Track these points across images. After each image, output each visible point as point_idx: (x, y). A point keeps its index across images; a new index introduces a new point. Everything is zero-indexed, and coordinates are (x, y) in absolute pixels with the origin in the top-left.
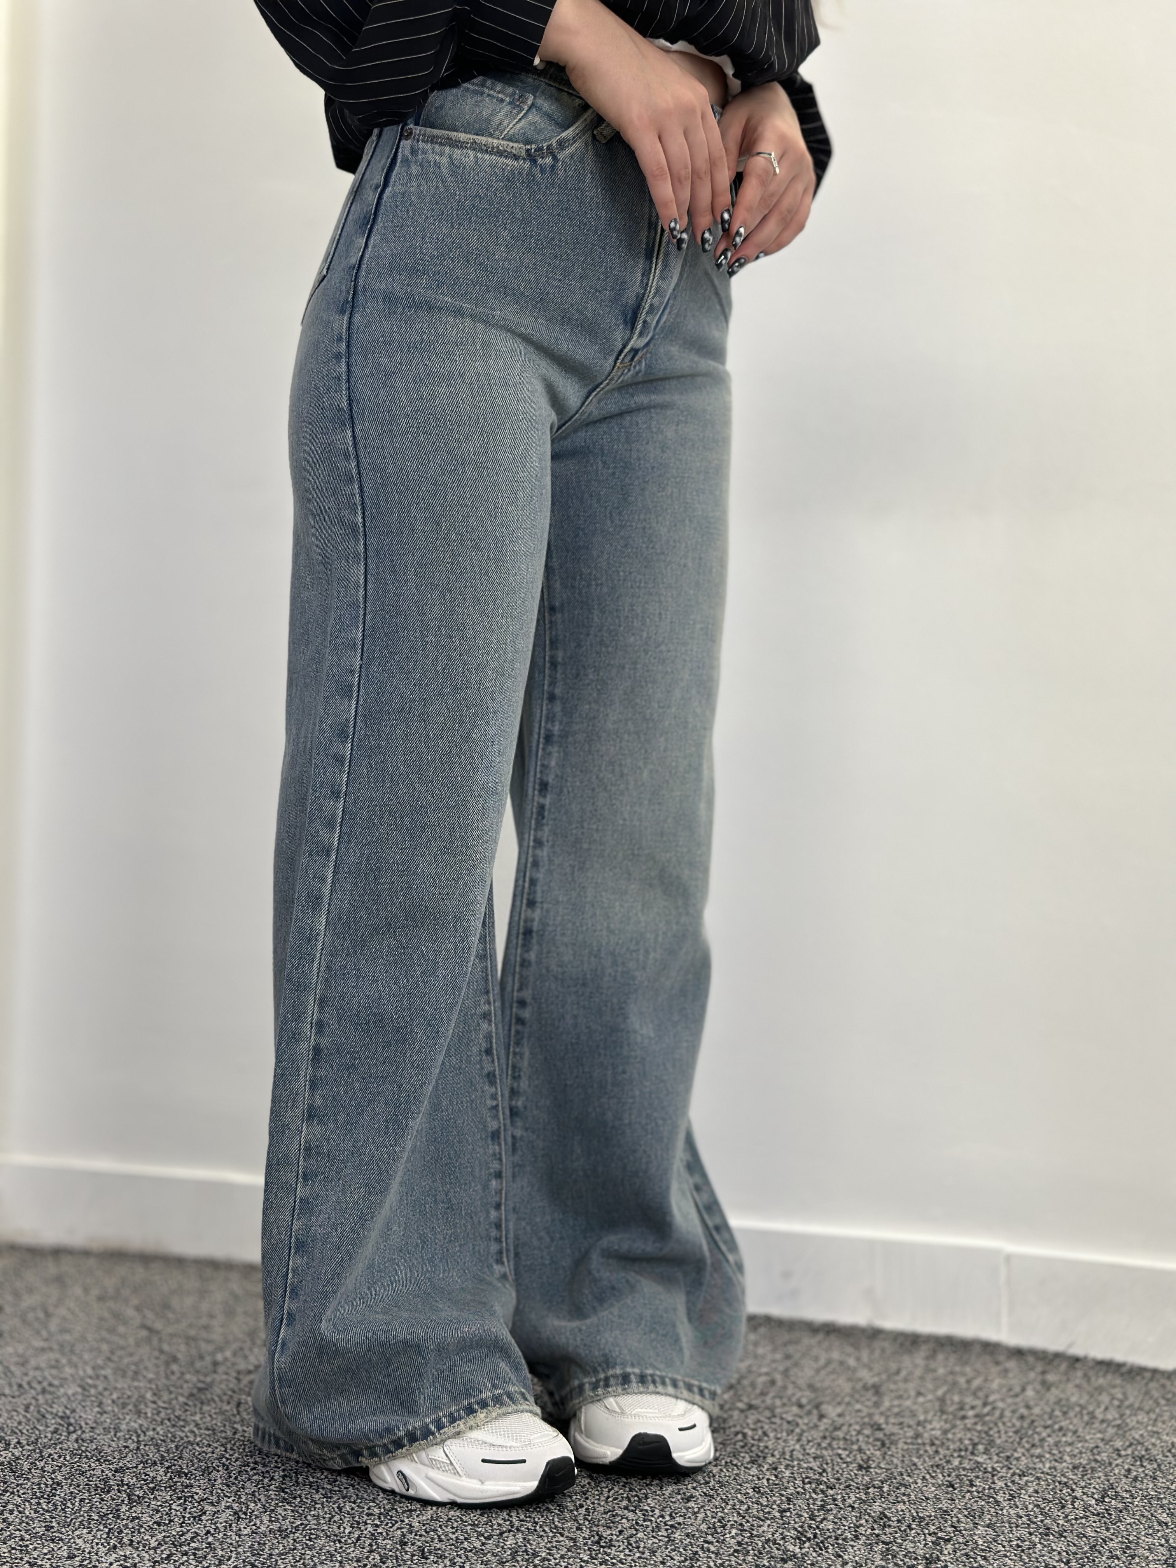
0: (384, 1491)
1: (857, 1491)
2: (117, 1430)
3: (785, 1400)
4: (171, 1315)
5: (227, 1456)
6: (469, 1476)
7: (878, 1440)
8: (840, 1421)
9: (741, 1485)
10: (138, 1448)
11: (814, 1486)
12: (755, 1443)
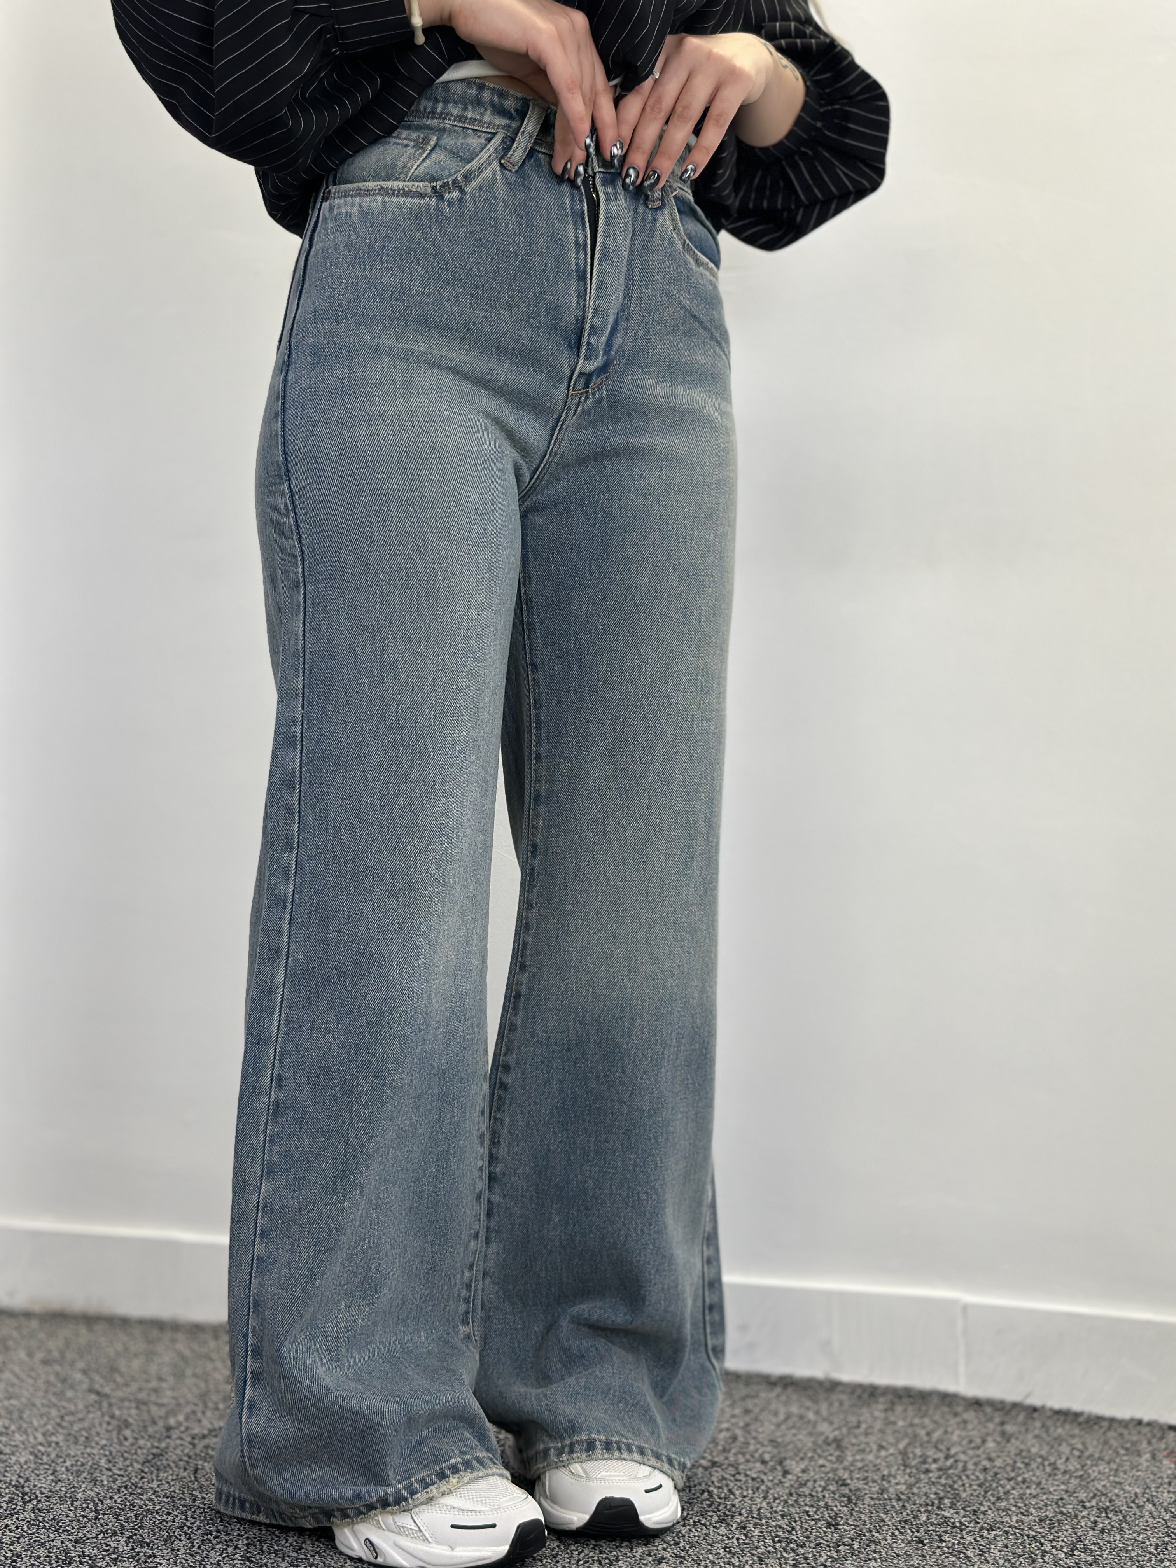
0: (351, 1559)
1: (828, 1549)
2: (73, 1499)
3: (748, 1456)
4: (119, 1379)
5: (188, 1524)
6: (438, 1543)
7: (844, 1496)
8: (805, 1477)
9: (712, 1546)
10: (97, 1518)
11: (784, 1545)
12: (722, 1501)
